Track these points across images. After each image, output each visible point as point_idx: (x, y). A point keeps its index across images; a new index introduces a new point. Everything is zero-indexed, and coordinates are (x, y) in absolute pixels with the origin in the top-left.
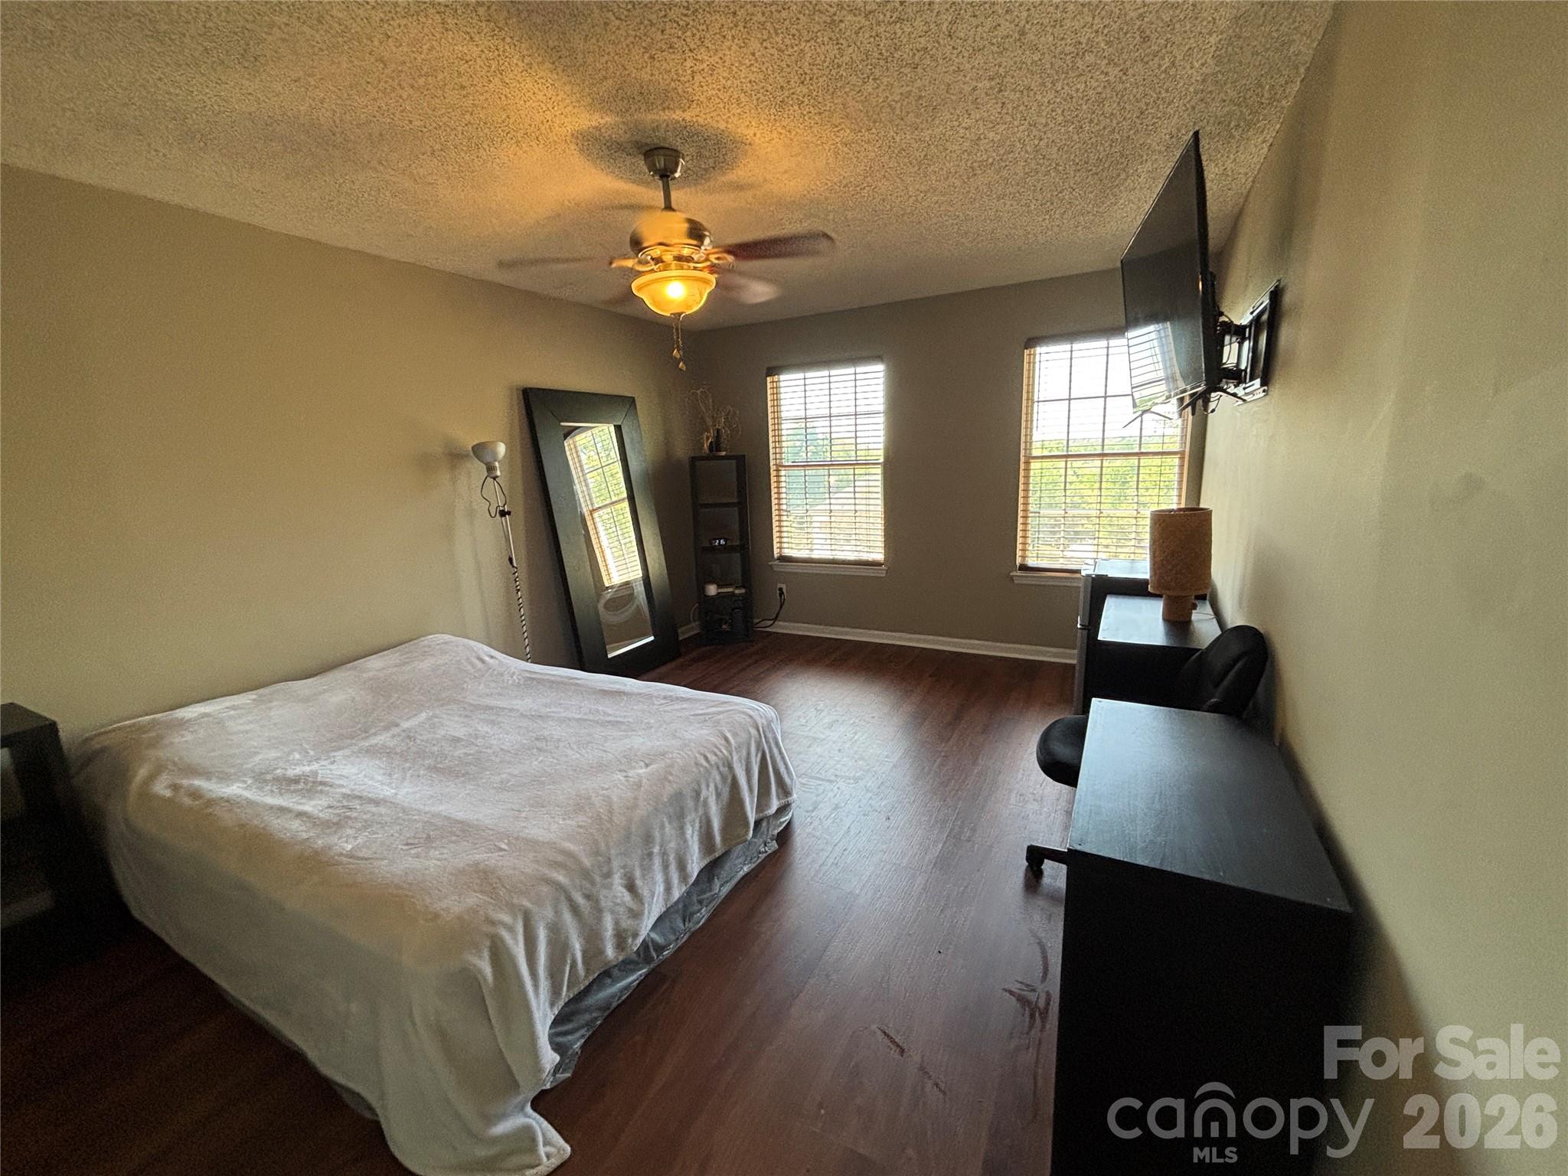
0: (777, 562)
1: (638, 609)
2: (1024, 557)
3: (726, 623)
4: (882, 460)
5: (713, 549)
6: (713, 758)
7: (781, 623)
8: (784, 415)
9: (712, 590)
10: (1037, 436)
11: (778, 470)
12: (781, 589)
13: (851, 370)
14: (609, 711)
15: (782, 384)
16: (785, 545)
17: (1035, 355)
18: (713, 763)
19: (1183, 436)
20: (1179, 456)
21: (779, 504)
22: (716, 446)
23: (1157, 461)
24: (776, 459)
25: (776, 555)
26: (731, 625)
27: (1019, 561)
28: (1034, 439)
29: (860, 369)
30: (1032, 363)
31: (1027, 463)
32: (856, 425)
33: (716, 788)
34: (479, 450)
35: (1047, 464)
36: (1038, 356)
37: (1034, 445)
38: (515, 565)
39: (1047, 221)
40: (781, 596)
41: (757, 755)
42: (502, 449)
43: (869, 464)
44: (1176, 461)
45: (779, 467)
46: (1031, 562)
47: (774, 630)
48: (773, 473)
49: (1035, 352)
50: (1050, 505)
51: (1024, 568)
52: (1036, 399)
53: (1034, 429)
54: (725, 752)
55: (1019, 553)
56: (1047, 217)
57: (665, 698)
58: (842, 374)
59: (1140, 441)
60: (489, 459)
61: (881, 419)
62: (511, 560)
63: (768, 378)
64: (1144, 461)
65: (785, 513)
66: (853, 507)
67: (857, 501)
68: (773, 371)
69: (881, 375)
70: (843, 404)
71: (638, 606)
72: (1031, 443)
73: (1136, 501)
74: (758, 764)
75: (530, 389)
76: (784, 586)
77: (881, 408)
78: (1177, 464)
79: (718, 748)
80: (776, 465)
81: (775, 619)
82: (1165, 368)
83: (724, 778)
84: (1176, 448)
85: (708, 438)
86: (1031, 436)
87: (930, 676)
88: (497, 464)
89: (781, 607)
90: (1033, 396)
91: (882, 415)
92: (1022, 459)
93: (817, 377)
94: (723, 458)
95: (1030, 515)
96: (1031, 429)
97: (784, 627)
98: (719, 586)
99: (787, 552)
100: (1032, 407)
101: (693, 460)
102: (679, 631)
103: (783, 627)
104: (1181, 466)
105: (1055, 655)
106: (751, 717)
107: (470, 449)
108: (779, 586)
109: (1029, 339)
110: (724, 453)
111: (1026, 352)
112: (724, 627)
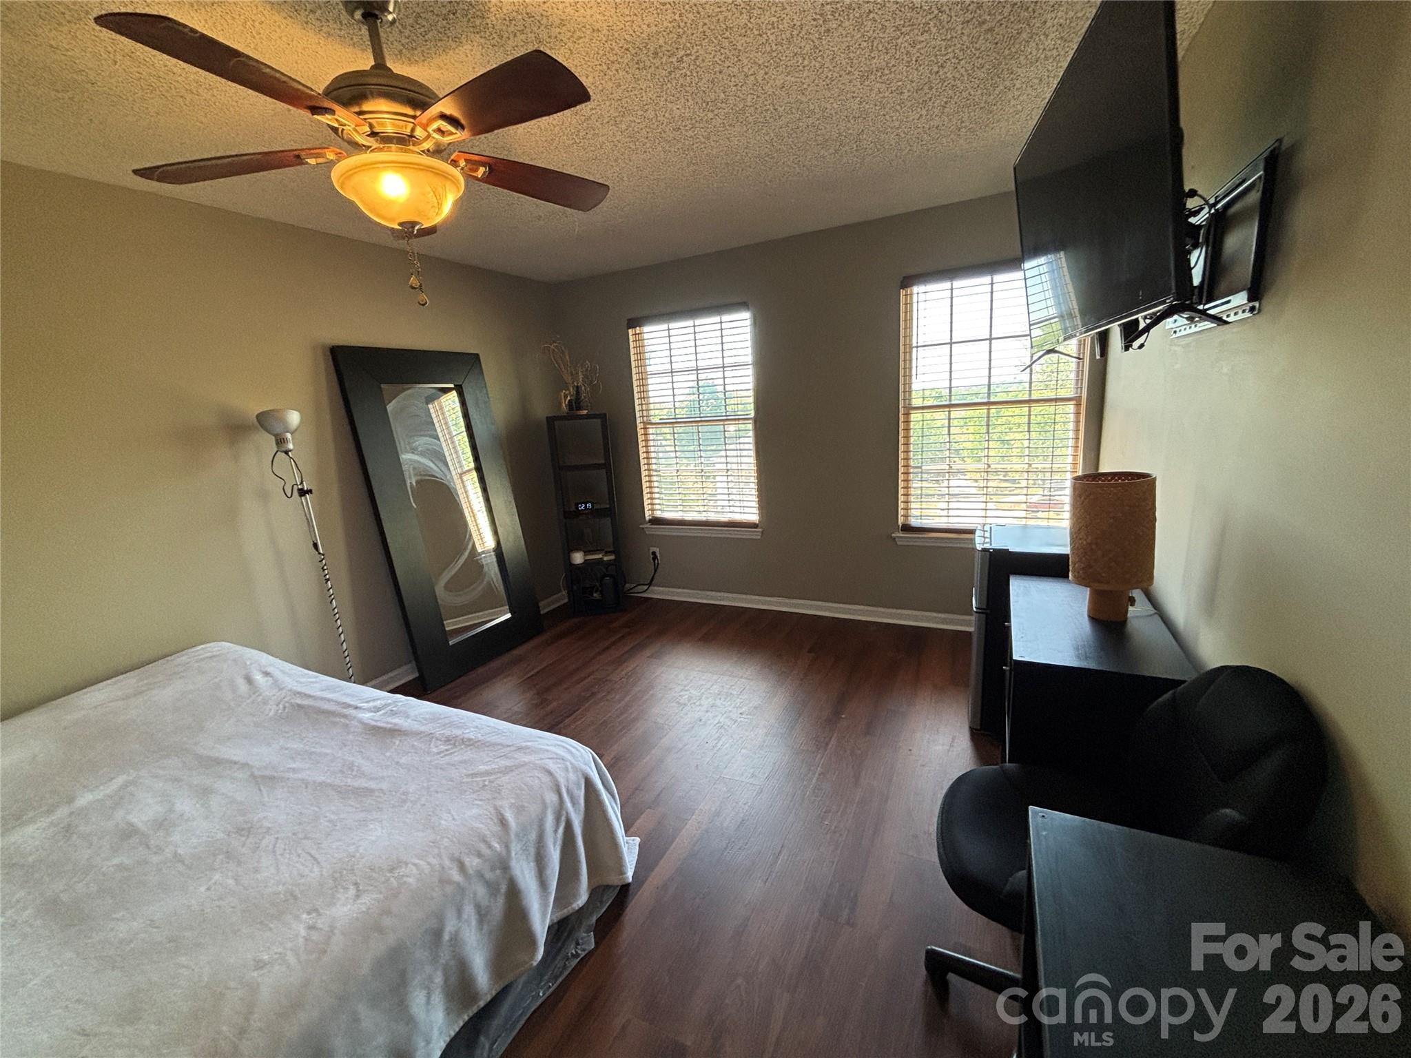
0: (648, 525)
1: (490, 587)
2: (906, 516)
3: (596, 591)
4: (752, 414)
5: (578, 513)
6: (472, 863)
7: (656, 588)
8: (649, 369)
9: (578, 558)
10: (916, 385)
11: (645, 428)
12: (654, 553)
13: (716, 319)
14: (367, 767)
15: (646, 336)
16: (657, 507)
17: (911, 294)
18: (471, 872)
19: (1078, 380)
20: (1074, 402)
21: (648, 464)
22: (576, 404)
23: (1050, 409)
24: (643, 417)
25: (647, 518)
26: (601, 592)
27: (901, 520)
28: (914, 387)
29: (726, 318)
30: (909, 304)
31: (907, 414)
32: (724, 378)
33: (478, 907)
34: (265, 421)
35: (928, 415)
36: (915, 297)
37: (914, 394)
38: (321, 552)
39: (923, 120)
40: (654, 561)
41: (556, 831)
42: (294, 418)
43: (739, 419)
44: (1071, 408)
45: (647, 424)
46: (914, 522)
47: (650, 596)
48: (640, 432)
49: (911, 291)
50: (933, 460)
51: (907, 528)
52: (914, 344)
53: (914, 377)
54: (497, 846)
55: (901, 512)
56: (924, 112)
57: (447, 740)
58: (707, 324)
59: (1030, 387)
60: (278, 430)
61: (750, 371)
62: (315, 545)
63: (630, 331)
64: (1036, 409)
65: (655, 473)
66: (724, 466)
67: (729, 460)
68: (635, 322)
69: (748, 323)
70: (710, 357)
71: (489, 583)
72: (910, 392)
73: (1027, 453)
74: (559, 843)
75: (338, 347)
76: (657, 550)
77: (749, 359)
78: (1072, 411)
79: (485, 842)
80: (643, 422)
81: (650, 584)
82: (1058, 304)
83: (492, 887)
84: (1071, 394)
85: (566, 396)
86: (910, 384)
87: (809, 652)
88: (289, 436)
89: (655, 571)
90: (911, 340)
91: (750, 367)
92: (902, 411)
93: (681, 328)
94: (582, 417)
95: (911, 470)
96: (910, 376)
97: (662, 593)
98: (586, 552)
99: (658, 514)
100: (911, 352)
101: (550, 420)
102: (541, 604)
103: (659, 593)
104: (1078, 414)
105: (944, 621)
106: (550, 773)
107: (255, 420)
108: (652, 549)
109: (904, 277)
110: (585, 412)
111: (902, 292)
112: (595, 595)
